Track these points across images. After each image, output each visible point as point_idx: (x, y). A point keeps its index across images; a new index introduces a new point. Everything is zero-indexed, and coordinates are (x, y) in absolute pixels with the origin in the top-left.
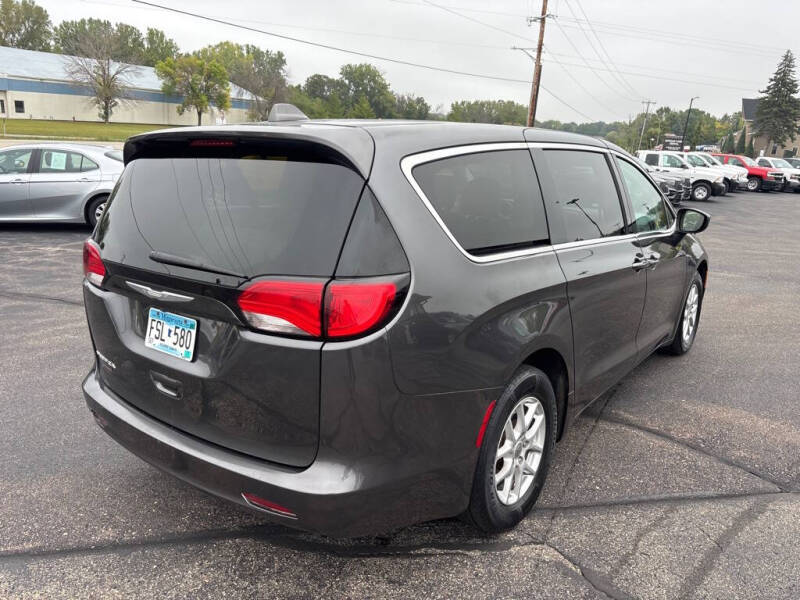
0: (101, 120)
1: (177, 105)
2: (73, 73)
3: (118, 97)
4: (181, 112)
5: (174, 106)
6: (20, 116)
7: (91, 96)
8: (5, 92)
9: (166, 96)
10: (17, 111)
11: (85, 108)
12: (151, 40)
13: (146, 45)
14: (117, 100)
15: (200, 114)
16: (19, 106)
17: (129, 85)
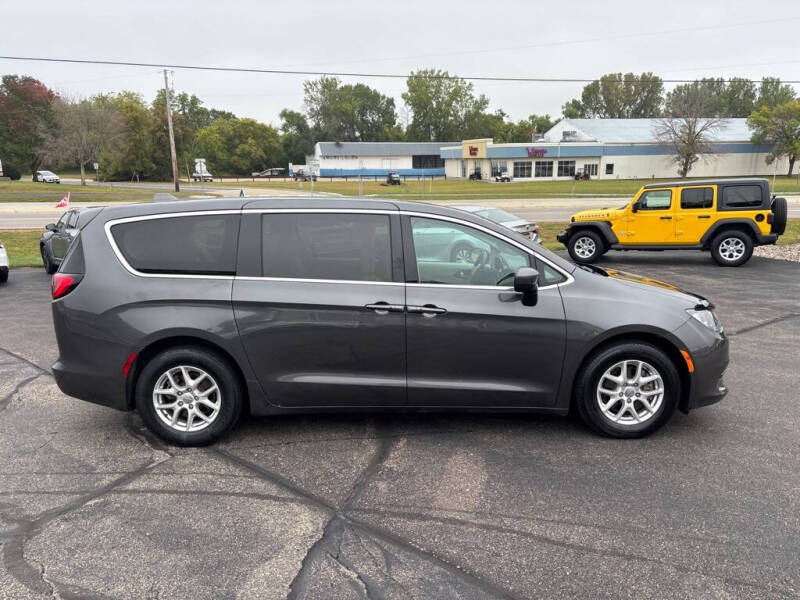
0: (680, 176)
1: (767, 154)
2: (659, 135)
3: (699, 152)
4: (769, 161)
5: (764, 156)
6: (609, 177)
7: (672, 154)
8: (600, 157)
9: (756, 146)
10: (607, 173)
11: (667, 166)
12: (764, 90)
13: (758, 95)
14: (697, 155)
15: (792, 162)
16: (610, 168)
17: (712, 140)
